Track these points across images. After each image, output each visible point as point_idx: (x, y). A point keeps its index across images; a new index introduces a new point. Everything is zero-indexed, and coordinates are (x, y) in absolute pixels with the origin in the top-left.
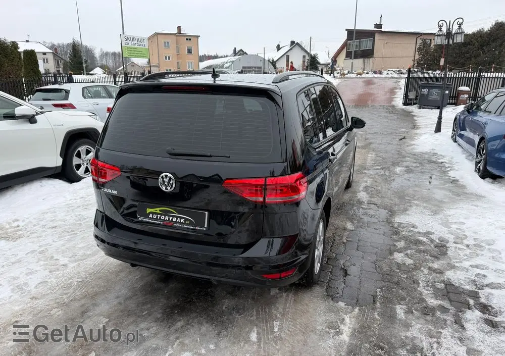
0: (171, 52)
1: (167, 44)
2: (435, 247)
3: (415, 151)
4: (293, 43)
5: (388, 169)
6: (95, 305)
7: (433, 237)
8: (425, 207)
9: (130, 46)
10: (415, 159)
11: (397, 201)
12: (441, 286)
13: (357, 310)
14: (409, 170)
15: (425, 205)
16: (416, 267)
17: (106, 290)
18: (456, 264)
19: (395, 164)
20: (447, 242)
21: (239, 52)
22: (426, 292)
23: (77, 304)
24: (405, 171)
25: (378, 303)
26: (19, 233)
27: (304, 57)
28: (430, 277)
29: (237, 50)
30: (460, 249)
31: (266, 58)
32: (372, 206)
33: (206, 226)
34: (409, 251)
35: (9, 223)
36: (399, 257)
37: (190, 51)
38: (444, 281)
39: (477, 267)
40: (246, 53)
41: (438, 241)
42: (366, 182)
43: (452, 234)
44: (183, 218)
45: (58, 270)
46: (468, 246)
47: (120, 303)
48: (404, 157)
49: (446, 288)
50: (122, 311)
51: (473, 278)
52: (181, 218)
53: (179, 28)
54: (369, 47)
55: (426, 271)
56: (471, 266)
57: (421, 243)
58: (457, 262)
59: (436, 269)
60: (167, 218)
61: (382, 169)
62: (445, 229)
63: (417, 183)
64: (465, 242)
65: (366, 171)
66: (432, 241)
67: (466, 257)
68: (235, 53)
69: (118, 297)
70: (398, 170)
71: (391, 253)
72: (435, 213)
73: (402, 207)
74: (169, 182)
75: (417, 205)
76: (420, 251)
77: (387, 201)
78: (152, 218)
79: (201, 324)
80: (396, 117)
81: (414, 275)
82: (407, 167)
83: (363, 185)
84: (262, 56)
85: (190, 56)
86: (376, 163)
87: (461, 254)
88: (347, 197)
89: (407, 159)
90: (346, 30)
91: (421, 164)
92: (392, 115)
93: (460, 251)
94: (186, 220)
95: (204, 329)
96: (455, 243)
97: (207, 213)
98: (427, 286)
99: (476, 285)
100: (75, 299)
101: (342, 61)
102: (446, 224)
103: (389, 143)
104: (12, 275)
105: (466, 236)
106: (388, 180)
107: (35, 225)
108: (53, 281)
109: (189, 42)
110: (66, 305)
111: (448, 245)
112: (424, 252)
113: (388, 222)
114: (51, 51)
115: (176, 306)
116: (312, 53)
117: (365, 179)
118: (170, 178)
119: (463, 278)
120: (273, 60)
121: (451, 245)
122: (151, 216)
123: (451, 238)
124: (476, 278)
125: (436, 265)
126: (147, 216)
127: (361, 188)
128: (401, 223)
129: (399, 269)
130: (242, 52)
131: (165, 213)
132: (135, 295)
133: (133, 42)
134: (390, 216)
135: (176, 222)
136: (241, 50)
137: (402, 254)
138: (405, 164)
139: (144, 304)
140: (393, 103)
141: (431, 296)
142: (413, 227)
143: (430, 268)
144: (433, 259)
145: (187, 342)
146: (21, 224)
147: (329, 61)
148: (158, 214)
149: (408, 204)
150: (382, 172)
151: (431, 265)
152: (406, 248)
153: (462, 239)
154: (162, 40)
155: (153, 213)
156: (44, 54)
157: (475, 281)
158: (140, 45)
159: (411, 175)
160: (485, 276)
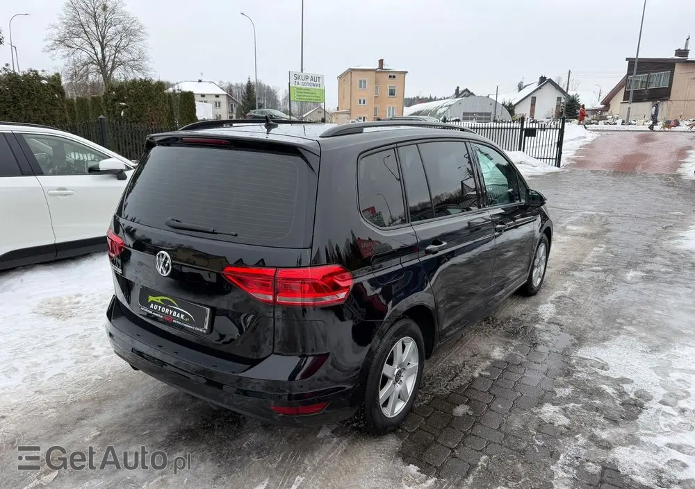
0: (368, 93)
1: (362, 84)
2: (623, 404)
3: (678, 247)
4: (543, 79)
5: (614, 272)
6: (99, 412)
7: (627, 387)
8: (641, 339)
9: (300, 86)
10: (671, 260)
11: (599, 323)
12: (593, 468)
13: (431, 481)
14: (650, 277)
15: (644, 334)
16: (570, 432)
17: (122, 394)
18: (643, 438)
19: (630, 265)
20: (649, 399)
21: (463, 92)
22: (561, 474)
23: (78, 407)
24: (642, 277)
25: (471, 478)
26: (74, 311)
27: (559, 99)
28: (583, 451)
29: (461, 90)
30: (664, 414)
31: (500, 101)
32: (553, 327)
33: (206, 327)
34: (571, 405)
35: (70, 298)
36: (549, 411)
37: (392, 93)
38: (604, 461)
39: (679, 448)
40: (472, 94)
41: (632, 396)
42: (565, 289)
43: (664, 387)
44: (184, 313)
45: (85, 361)
46: (683, 411)
47: (126, 415)
48: (655, 255)
49: (602, 474)
50: (123, 425)
51: (661, 466)
52: (181, 313)
53: (381, 62)
54: (663, 84)
55: (582, 440)
56: (669, 446)
57: (601, 394)
58: (646, 434)
59: (602, 441)
60: (167, 311)
61: (605, 271)
62: (656, 378)
63: (652, 298)
64: (682, 404)
65: (577, 274)
66: (622, 394)
67: (668, 429)
68: (457, 94)
69: (129, 406)
70: (631, 275)
71: (540, 404)
72: (655, 349)
73: (601, 334)
74: (165, 263)
75: (630, 333)
76: (590, 408)
77: (582, 323)
78: (152, 310)
79: (203, 459)
80: (675, 193)
81: (558, 444)
82: (649, 272)
83: (559, 293)
84: (493, 97)
85: (393, 99)
86: (600, 261)
87: (662, 424)
88: (519, 308)
89: (658, 259)
90: (627, 59)
91: (677, 269)
92: (671, 189)
93: (661, 418)
94: (186, 316)
95: (202, 467)
96: (662, 402)
97: (208, 310)
98: (569, 465)
99: (660, 478)
100: (80, 401)
101: (617, 106)
102: (663, 370)
103: (639, 233)
104: (34, 360)
105: (688, 393)
106: (603, 288)
107: (96, 304)
108: (71, 374)
109: (392, 80)
110: (67, 406)
111: (647, 405)
112: (597, 409)
113: (565, 354)
114: (225, 93)
115: (189, 430)
116: (571, 93)
117: (566, 285)
118: (167, 258)
119: (642, 463)
120: (511, 104)
121: (653, 405)
122: (152, 306)
123: (659, 393)
124: (666, 467)
125: (604, 435)
126: (148, 305)
127: (552, 298)
128: (584, 359)
129: (538, 431)
130: (467, 93)
131: (166, 304)
132: (151, 406)
133: (305, 81)
134: (574, 345)
135: (176, 318)
136: (467, 90)
137: (557, 408)
138: (648, 267)
139: (154, 420)
140: (680, 171)
141: (567, 481)
142: (602, 368)
143: (593, 438)
144: (607, 422)
145: (170, 481)
146: (83, 300)
147: (599, 106)
148: (158, 304)
149: (615, 331)
150: (602, 276)
151: (597, 432)
152: (568, 399)
153: (678, 398)
154: (357, 78)
155: (155, 303)
156: (217, 96)
157: (662, 471)
158: (314, 85)
159: (650, 285)
160: (685, 466)
